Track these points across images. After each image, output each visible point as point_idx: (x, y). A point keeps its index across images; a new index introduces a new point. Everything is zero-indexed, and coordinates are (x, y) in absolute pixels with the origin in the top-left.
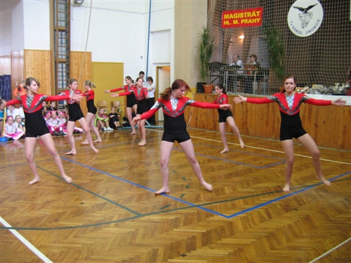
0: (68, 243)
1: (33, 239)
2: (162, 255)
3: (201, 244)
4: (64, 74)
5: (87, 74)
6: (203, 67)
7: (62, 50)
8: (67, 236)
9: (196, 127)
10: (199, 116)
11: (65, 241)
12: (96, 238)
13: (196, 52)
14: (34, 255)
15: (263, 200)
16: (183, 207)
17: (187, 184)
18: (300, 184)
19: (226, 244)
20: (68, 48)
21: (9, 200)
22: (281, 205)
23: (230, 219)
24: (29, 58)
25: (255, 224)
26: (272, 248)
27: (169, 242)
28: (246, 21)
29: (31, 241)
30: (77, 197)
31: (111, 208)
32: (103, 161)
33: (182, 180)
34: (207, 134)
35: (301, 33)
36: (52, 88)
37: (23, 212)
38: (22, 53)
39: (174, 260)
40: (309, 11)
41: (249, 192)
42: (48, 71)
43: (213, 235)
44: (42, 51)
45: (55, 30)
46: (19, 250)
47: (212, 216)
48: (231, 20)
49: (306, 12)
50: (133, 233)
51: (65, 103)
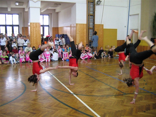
0: (96, 102)
1: (83, 99)
2: (135, 111)
3: (152, 108)
4: (92, 34)
5: (101, 34)
6: (154, 31)
7: (91, 24)
8: (96, 99)
12: (107, 101)
13: (150, 24)
14: (83, 104)
16: (144, 92)
17: (146, 83)
20: (94, 23)
24: (78, 26)
27: (138, 106)
29: (81, 99)
30: (98, 84)
31: (113, 90)
32: (108, 71)
33: (143, 81)
34: (155, 62)
36: (87, 39)
37: (78, 88)
38: (75, 25)
39: (140, 113)
42: (85, 33)
44: (83, 24)
45: (89, 16)
46: (77, 102)
50: (123, 100)
51: (92, 46)
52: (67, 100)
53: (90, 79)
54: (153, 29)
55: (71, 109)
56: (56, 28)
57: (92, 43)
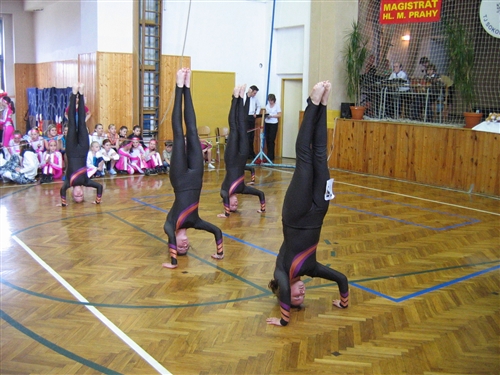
0: (170, 328)
1: (121, 321)
2: (305, 352)
3: (360, 338)
4: (152, 87)
6: (351, 80)
7: (150, 54)
8: (168, 319)
9: (338, 167)
10: (343, 150)
11: (165, 325)
12: (208, 323)
13: (340, 59)
14: (124, 343)
15: (445, 277)
16: (329, 283)
17: (332, 250)
18: (498, 257)
19: (397, 340)
20: (158, 51)
21: (81, 263)
22: (472, 285)
23: (400, 304)
24: (105, 61)
25: (437, 313)
26: (466, 349)
27: (314, 334)
28: (416, 14)
29: (117, 324)
31: (226, 280)
33: (324, 243)
34: (354, 178)
35: (498, 33)
36: (134, 107)
37: (103, 282)
38: (94, 57)
39: (324, 361)
41: (424, 265)
42: (130, 83)
43: (377, 326)
44: (122, 54)
45: (141, 25)
46: (102, 335)
47: (372, 297)
48: (394, 13)
50: (261, 318)
51: (152, 129)
52: (63, 329)
53: (145, 243)
54: (347, 74)
55: (79, 365)
56: (27, 65)
57: (152, 117)
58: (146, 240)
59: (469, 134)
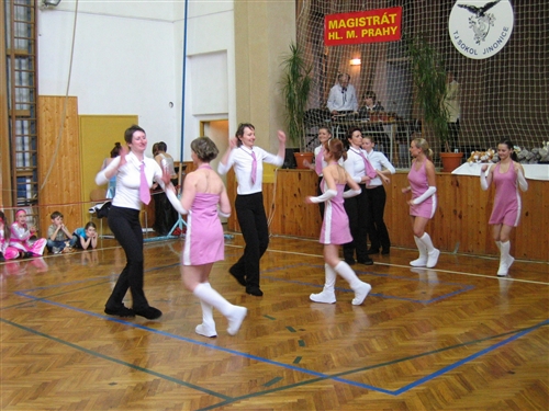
4: (27, 140)
5: (69, 138)
6: (292, 119)
7: (22, 94)
9: (284, 233)
10: (288, 211)
13: (277, 92)
15: (448, 358)
16: (305, 380)
17: (297, 338)
18: (505, 328)
20: (33, 89)
22: (482, 365)
23: (400, 397)
25: (446, 402)
28: (370, 32)
31: (171, 389)
33: (288, 331)
34: (305, 246)
35: (475, 52)
40: (488, 12)
41: (418, 347)
45: (8, 56)
47: (363, 392)
48: (342, 32)
49: (482, 15)
51: (29, 196)
53: (49, 350)
54: (287, 112)
57: (28, 181)
58: (49, 345)
59: (448, 180)
